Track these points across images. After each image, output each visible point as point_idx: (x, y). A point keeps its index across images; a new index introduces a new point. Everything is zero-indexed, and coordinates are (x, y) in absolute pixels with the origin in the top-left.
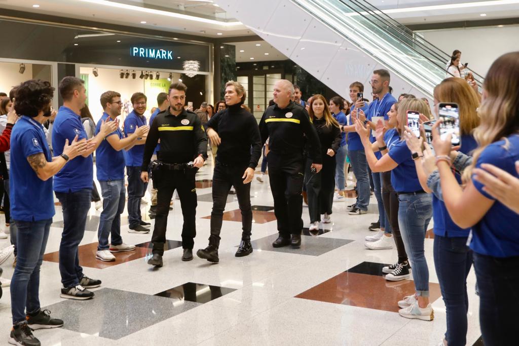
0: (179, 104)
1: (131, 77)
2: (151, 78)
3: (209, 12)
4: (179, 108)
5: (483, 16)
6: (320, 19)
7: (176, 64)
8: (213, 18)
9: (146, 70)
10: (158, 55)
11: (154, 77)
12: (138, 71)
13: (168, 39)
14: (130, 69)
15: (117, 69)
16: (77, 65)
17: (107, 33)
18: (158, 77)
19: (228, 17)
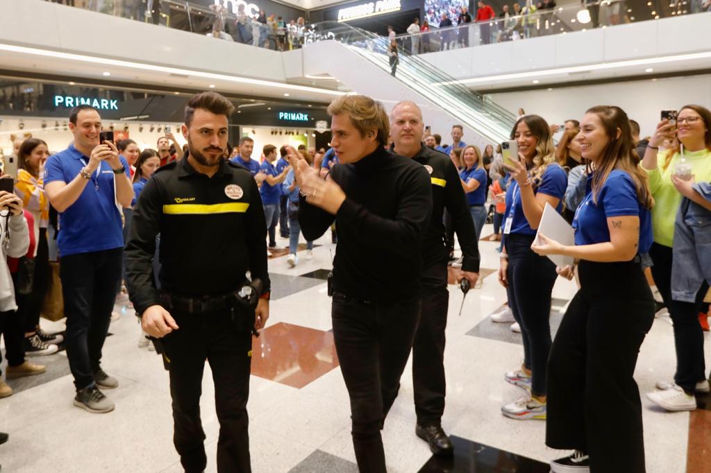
0: (212, 147)
1: (278, 134)
2: (293, 134)
3: (333, 86)
4: (213, 156)
5: (536, 82)
6: (416, 90)
7: (310, 124)
8: (336, 90)
9: (289, 129)
10: (298, 118)
11: (295, 133)
12: (284, 130)
13: (305, 106)
14: (278, 129)
15: (269, 129)
16: (241, 126)
17: (260, 103)
18: (298, 133)
19: (348, 89)
